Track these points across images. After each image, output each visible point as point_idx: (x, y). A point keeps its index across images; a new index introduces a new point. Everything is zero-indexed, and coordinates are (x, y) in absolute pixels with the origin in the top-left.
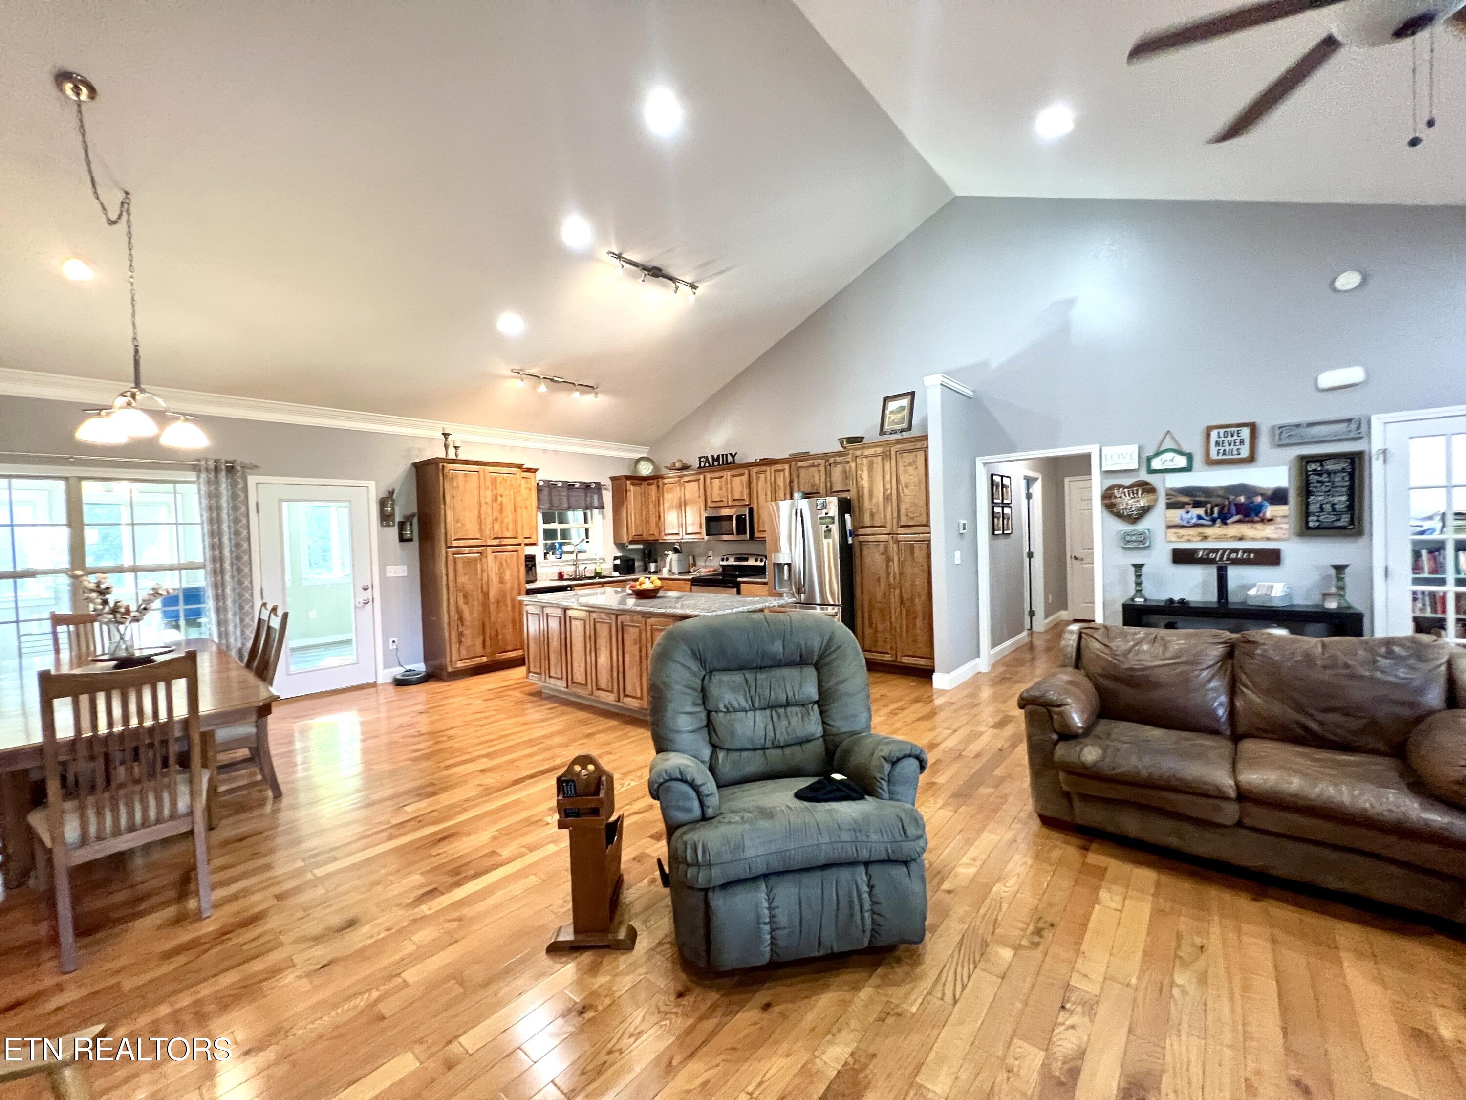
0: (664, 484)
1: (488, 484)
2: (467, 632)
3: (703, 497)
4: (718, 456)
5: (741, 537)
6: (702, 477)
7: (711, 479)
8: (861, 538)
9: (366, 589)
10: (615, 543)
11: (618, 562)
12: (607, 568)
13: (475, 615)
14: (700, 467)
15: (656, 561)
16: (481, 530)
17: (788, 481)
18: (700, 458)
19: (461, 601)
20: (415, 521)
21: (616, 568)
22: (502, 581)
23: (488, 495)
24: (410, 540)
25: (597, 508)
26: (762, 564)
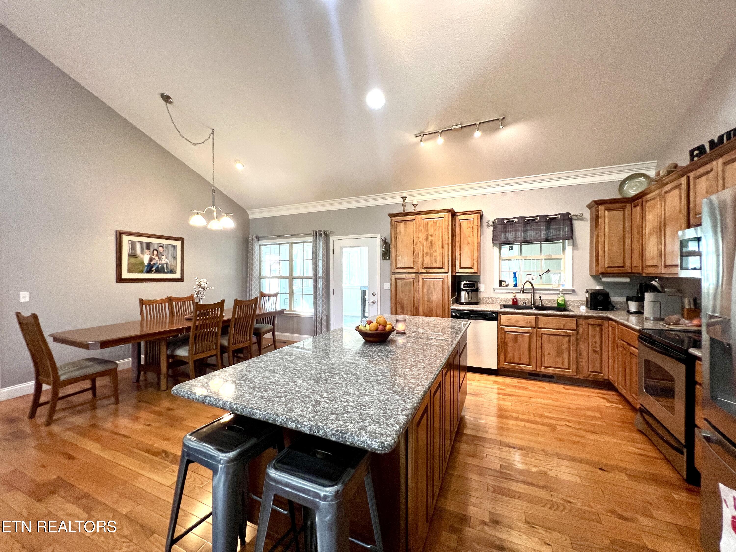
1: (421, 228)
3: (685, 211)
6: (684, 180)
9: (374, 295)
11: (590, 295)
12: (575, 300)
14: (689, 164)
16: (415, 262)
18: (695, 150)
21: (587, 302)
25: (567, 239)
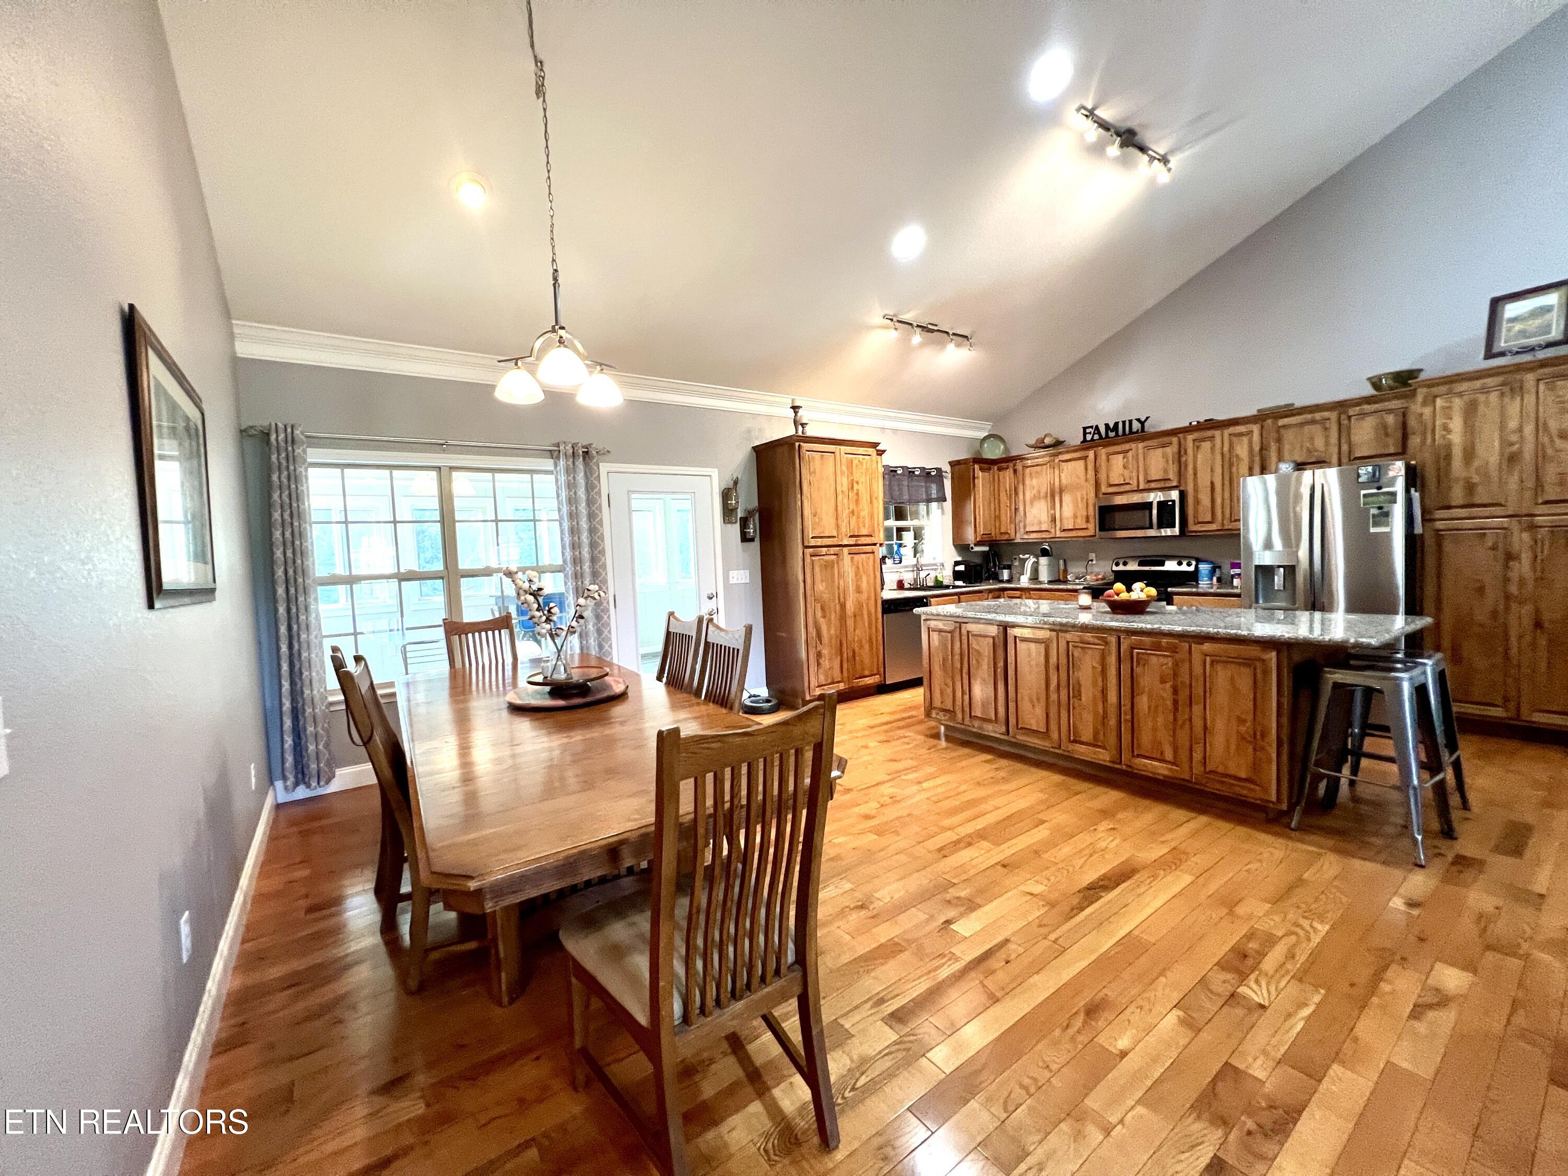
0: (1025, 467)
1: (844, 468)
2: (825, 652)
3: (1093, 482)
4: (1116, 424)
5: (1168, 532)
6: (1091, 454)
7: (1108, 455)
8: (1439, 525)
9: (710, 598)
10: (955, 546)
11: (961, 568)
12: (946, 576)
13: (832, 632)
14: (1085, 440)
15: (1009, 567)
16: (838, 526)
17: (1257, 448)
18: (1085, 429)
19: (819, 614)
20: (757, 515)
21: (957, 575)
22: (858, 590)
23: (844, 482)
24: (752, 540)
25: (937, 500)
26: (1192, 568)
